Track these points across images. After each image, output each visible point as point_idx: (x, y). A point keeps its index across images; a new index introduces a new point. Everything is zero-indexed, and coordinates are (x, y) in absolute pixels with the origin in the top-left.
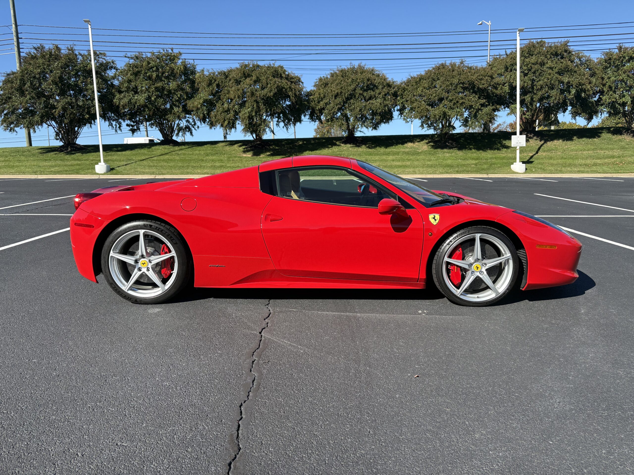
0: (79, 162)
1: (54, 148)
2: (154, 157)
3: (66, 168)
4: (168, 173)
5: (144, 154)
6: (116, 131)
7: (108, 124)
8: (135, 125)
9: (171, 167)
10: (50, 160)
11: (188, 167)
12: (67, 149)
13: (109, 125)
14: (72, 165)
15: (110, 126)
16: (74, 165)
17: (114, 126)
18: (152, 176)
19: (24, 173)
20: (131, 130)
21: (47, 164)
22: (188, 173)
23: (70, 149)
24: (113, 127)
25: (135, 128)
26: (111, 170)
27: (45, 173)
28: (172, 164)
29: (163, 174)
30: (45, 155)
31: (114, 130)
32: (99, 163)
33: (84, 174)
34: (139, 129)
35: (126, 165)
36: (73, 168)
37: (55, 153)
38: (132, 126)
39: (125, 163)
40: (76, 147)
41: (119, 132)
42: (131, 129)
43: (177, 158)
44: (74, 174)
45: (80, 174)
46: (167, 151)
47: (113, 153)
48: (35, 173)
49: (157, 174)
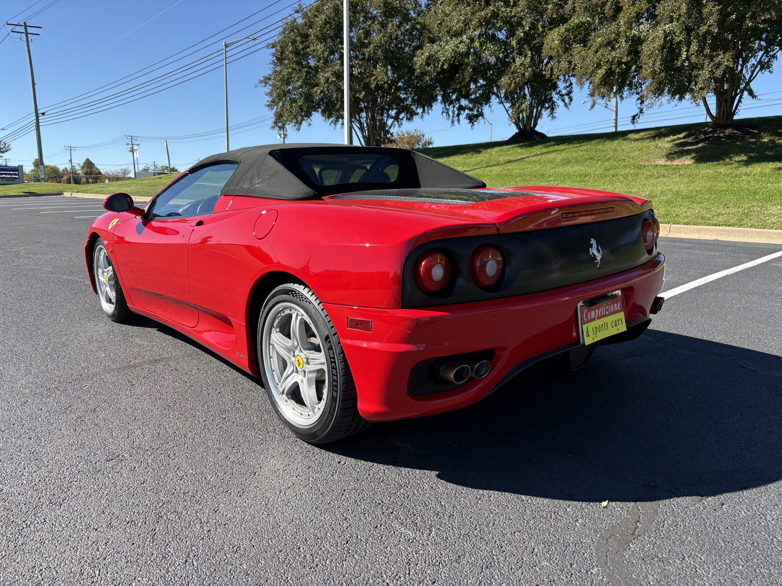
6: (453, 122)
7: (441, 110)
13: (442, 112)
15: (445, 114)
17: (451, 114)
24: (449, 115)
25: (475, 112)
31: (450, 122)
38: (470, 109)
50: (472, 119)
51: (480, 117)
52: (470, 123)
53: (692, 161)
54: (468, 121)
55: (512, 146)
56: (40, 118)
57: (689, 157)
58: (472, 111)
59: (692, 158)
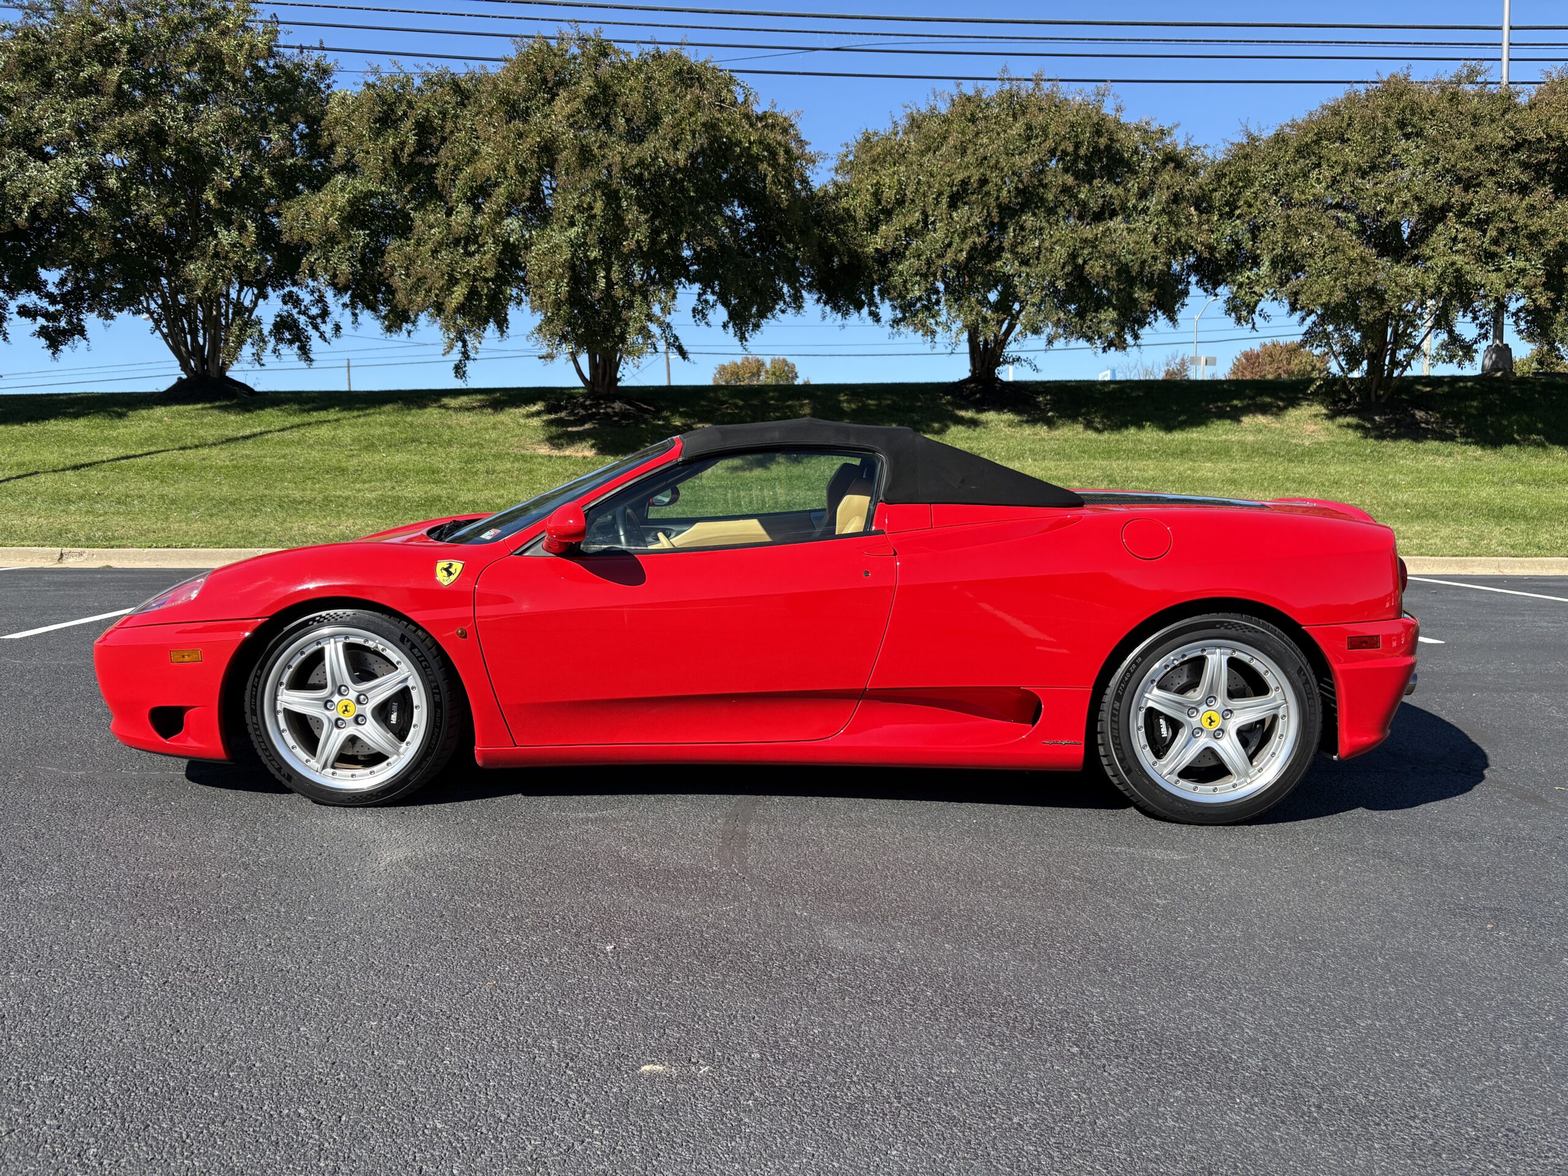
8: (60, 314)
25: (63, 325)
50: (55, 339)
51: (76, 337)
52: (49, 347)
53: (594, 451)
54: (43, 342)
55: (199, 406)
57: (584, 444)
58: (54, 321)
59: (593, 446)
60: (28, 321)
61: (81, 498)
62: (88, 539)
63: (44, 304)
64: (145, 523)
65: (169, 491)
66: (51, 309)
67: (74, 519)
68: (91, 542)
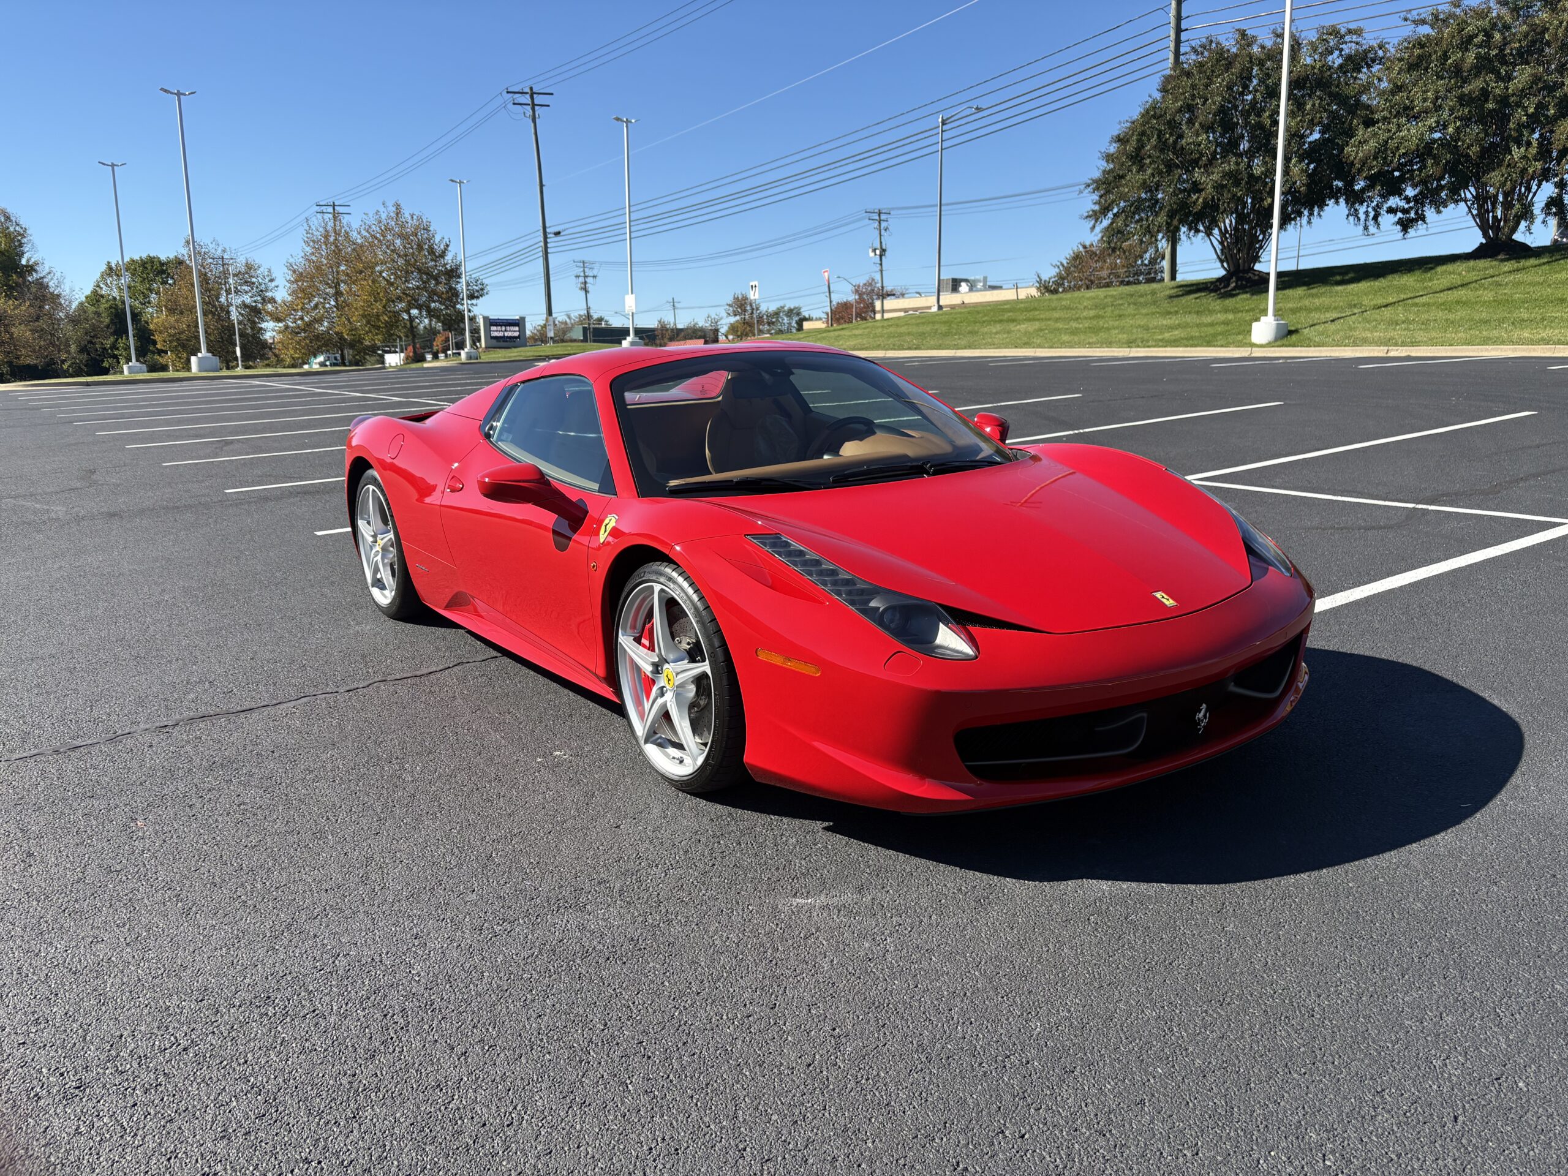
0: (1231, 316)
1: (1203, 283)
2: (1422, 296)
3: (1195, 332)
4: (1432, 342)
5: (1401, 289)
6: (1366, 228)
7: (1347, 212)
8: (1411, 208)
9: (1452, 322)
10: (1176, 312)
11: (1502, 321)
12: (1228, 285)
13: (1348, 216)
14: (1212, 325)
15: (1351, 218)
16: (1217, 323)
17: (1362, 216)
18: (1379, 351)
19: (1110, 344)
20: (1400, 222)
21: (1165, 322)
22: (1485, 341)
23: (1233, 285)
24: (1359, 219)
25: (1412, 215)
26: (1286, 334)
27: (1150, 343)
28: (1461, 313)
29: (1414, 344)
30: (1176, 300)
31: (1361, 228)
32: (1262, 318)
33: (1222, 346)
34: (1422, 218)
35: (1333, 321)
36: (1210, 330)
37: (1197, 295)
38: (1405, 211)
39: (1335, 315)
40: (1249, 280)
41: (1372, 229)
42: (1400, 219)
43: (1488, 295)
44: (1201, 346)
45: (1214, 346)
46: (1472, 276)
47: (1323, 289)
48: (1130, 344)
49: (1396, 345)
50: (1405, 225)
51: (1420, 222)
52: (1402, 231)
54: (1399, 227)
56: (548, 240)
58: (1407, 214)
60: (1392, 215)
61: (1403, 322)
62: (1402, 342)
63: (1402, 204)
64: (1433, 334)
65: (1451, 316)
66: (1406, 206)
67: (1397, 333)
68: (1403, 344)
